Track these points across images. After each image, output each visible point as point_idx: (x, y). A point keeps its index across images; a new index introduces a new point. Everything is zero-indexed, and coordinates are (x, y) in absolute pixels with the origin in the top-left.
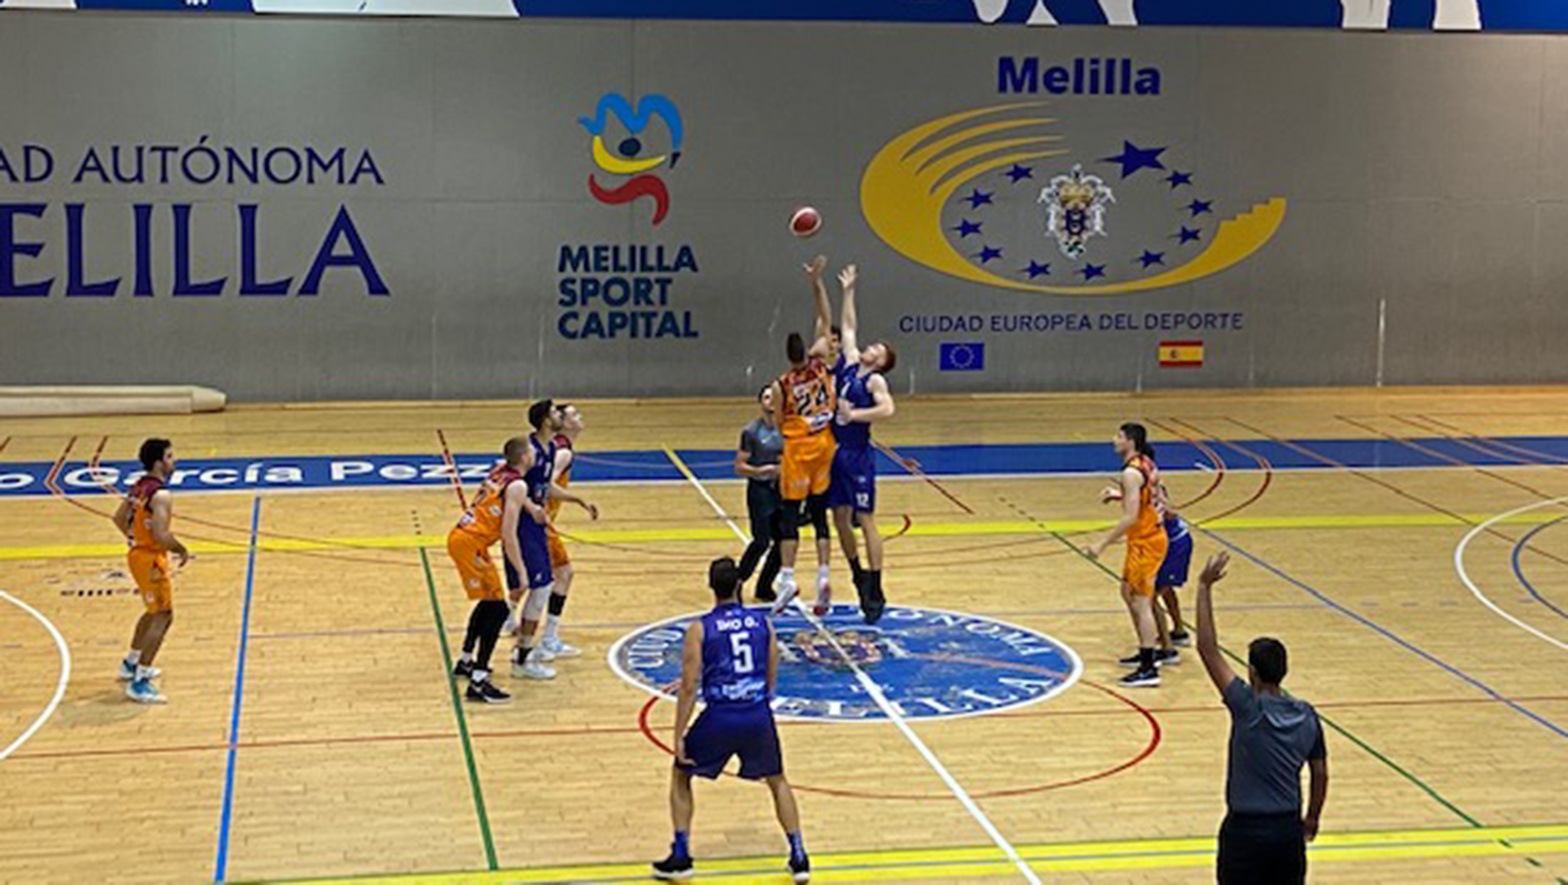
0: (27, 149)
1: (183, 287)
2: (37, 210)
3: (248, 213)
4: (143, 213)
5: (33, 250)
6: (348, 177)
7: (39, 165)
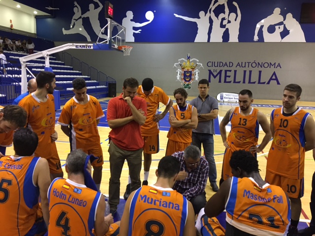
0: (230, 62)
1: (250, 82)
2: (230, 71)
3: (260, 72)
4: (245, 72)
5: (229, 77)
6: (276, 67)
7: (231, 64)
